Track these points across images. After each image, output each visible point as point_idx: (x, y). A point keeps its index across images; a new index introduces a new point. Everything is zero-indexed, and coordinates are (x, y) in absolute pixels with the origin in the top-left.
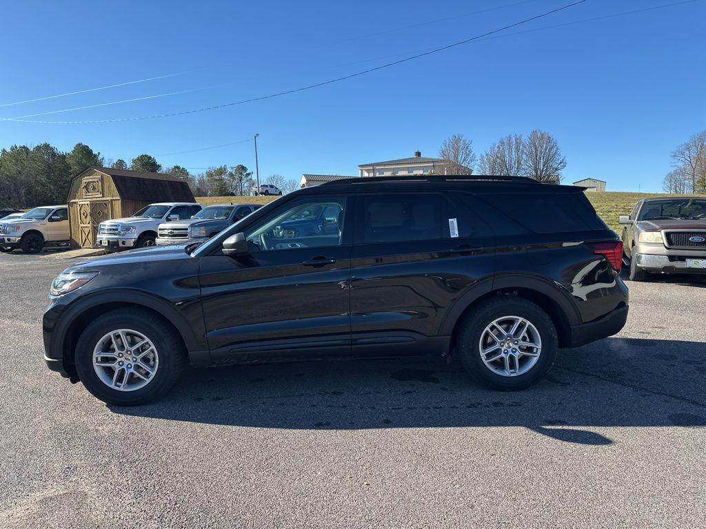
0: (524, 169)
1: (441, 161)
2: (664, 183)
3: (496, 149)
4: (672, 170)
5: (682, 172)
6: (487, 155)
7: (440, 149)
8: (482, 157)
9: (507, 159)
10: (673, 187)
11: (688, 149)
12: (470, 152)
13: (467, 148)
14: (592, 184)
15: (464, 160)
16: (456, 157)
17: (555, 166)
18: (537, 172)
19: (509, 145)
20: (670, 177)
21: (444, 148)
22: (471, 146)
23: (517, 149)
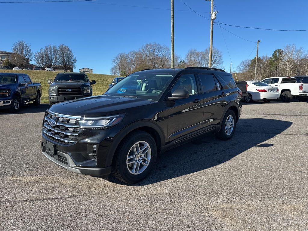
0: (58, 62)
1: (13, 54)
2: (110, 71)
3: (43, 51)
4: (113, 67)
5: (116, 67)
6: (39, 53)
7: (12, 48)
8: (36, 54)
9: (49, 56)
10: (114, 73)
11: (117, 59)
12: (30, 51)
13: (28, 48)
14: (88, 70)
15: (27, 54)
16: (22, 52)
17: (72, 61)
18: (64, 63)
19: (50, 49)
20: (112, 69)
21: (14, 47)
22: (31, 48)
23: (54, 52)
